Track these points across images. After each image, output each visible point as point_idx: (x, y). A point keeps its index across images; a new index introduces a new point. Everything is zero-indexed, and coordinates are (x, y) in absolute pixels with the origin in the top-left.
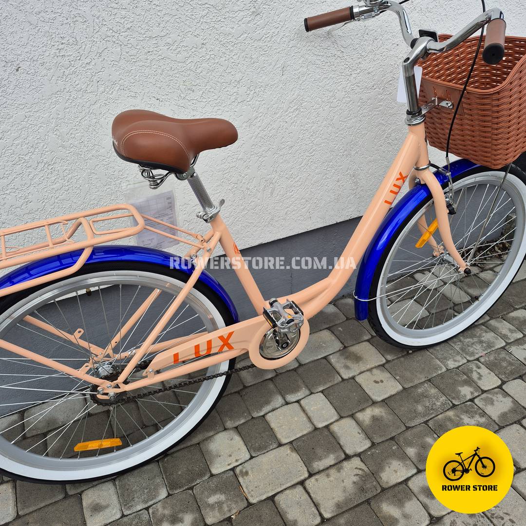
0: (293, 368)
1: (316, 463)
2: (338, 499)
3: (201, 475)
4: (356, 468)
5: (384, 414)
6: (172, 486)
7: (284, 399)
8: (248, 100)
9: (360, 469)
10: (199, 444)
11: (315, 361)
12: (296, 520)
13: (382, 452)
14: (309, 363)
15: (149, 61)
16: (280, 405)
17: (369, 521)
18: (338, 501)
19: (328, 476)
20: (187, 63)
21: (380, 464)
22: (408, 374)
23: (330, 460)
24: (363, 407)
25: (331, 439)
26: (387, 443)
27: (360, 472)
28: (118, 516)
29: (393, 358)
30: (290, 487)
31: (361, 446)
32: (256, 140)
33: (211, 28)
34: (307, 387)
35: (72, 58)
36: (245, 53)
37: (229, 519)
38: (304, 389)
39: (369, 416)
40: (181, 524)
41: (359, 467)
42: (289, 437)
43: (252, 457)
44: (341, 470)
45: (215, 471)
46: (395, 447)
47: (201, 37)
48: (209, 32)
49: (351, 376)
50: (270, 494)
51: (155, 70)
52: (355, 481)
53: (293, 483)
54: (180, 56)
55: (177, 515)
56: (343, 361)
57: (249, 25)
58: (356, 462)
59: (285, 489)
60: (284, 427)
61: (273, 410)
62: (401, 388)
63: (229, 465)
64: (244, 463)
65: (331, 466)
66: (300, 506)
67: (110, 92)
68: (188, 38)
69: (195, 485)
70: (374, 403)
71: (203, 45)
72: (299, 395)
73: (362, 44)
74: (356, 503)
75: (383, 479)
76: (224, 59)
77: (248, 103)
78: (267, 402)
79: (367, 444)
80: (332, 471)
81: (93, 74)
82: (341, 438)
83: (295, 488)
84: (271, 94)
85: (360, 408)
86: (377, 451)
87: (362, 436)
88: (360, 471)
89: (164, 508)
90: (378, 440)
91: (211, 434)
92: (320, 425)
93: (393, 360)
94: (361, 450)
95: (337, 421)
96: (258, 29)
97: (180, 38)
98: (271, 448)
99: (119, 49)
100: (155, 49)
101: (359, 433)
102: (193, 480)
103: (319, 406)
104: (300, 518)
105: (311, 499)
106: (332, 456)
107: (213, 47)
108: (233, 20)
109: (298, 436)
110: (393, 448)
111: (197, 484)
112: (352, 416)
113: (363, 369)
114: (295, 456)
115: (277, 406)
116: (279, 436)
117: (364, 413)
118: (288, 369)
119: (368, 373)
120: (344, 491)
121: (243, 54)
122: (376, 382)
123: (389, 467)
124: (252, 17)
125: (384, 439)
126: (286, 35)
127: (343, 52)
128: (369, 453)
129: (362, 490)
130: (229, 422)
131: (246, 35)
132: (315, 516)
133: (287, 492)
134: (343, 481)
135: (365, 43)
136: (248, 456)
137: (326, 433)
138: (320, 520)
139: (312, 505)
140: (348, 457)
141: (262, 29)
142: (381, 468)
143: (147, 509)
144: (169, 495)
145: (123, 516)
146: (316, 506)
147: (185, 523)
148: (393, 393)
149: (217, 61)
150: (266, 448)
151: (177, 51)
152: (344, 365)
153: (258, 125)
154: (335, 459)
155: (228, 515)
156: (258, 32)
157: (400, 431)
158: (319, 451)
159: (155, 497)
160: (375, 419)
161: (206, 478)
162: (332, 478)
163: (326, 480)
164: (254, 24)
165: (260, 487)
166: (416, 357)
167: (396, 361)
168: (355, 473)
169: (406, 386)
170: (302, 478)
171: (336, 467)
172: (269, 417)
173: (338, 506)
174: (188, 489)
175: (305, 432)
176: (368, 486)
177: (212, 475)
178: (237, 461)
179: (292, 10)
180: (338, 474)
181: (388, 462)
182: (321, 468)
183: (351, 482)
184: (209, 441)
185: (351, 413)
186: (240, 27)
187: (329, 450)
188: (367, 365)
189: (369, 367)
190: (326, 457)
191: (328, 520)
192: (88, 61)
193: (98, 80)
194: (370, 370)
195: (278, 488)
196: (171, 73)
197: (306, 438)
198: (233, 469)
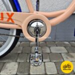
38: (48, 59)
42: (34, 73)
45: (1, 73)
63: (7, 73)
92: (48, 73)
109: (38, 74)
116: (31, 71)
136: (15, 73)
152: (66, 57)
178: (10, 73)
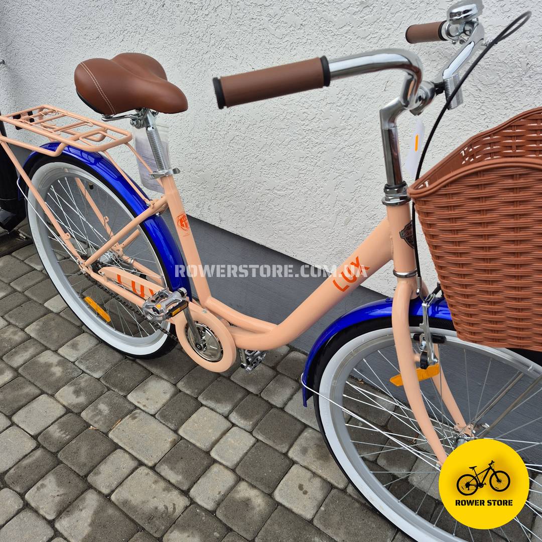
0: (275, 404)
1: (166, 467)
2: (132, 500)
3: (122, 389)
4: (174, 505)
5: (258, 509)
6: (107, 376)
7: (230, 412)
8: (339, 104)
9: (174, 508)
10: (152, 374)
11: (296, 419)
12: (100, 473)
13: (204, 523)
14: (290, 415)
15: (251, 28)
16: (221, 412)
17: (118, 536)
18: (131, 501)
19: (156, 482)
20: (284, 41)
21: (189, 526)
22: (336, 518)
23: (174, 478)
24: (257, 486)
25: (200, 470)
26: (219, 525)
27: (170, 509)
28: (72, 360)
29: (352, 494)
30: (132, 455)
31: (203, 500)
32: (339, 154)
33: (313, 10)
34: (255, 425)
35: (196, 7)
36: (344, 48)
37: (88, 425)
38: (251, 423)
39: (247, 495)
40: (75, 397)
41: (177, 507)
42: (186, 433)
43: (154, 416)
44: (166, 491)
45: (129, 397)
46: (218, 535)
47: (302, 17)
48: (310, 14)
49: (295, 459)
50: (120, 444)
51: (255, 38)
52: (158, 508)
53: (138, 456)
54: (279, 31)
55: (82, 391)
56: (312, 444)
57: (355, 17)
58: (181, 502)
59: (129, 454)
60: (196, 425)
61: (212, 409)
62: (309, 516)
63: (138, 402)
64: (146, 413)
65: (169, 481)
66: (116, 471)
67: (218, 47)
68: (289, 15)
69: (112, 390)
70: (270, 495)
71: (302, 26)
72: (241, 422)
73: (516, 88)
74: (133, 517)
75: (171, 534)
76: (320, 49)
77: (338, 107)
78: (218, 401)
79: (209, 506)
80: (162, 484)
81: (209, 26)
82: (205, 478)
83: (133, 460)
84: (366, 108)
85: (254, 483)
86: (203, 518)
87: (218, 497)
88: (172, 509)
89: (86, 381)
90: (219, 514)
91: (165, 377)
92: (213, 454)
93: (350, 495)
94: (200, 503)
95: (227, 467)
96: (364, 24)
97: (281, 12)
98: (168, 425)
99: (230, 9)
100: (258, 17)
101: (220, 493)
102: (115, 386)
103: (235, 444)
104: (103, 476)
105: (127, 477)
106: (180, 477)
107: (311, 31)
108: (337, 6)
109: (192, 441)
110: (215, 533)
111: (114, 391)
112: (239, 479)
113: (313, 468)
114: (168, 446)
115: (218, 410)
117: (248, 489)
118: (269, 401)
119: (309, 474)
120: (143, 502)
121: (342, 49)
122: (301, 487)
123: (188, 536)
124: (360, 8)
125: (224, 520)
126: (399, 42)
127: (480, 90)
128: (198, 511)
129: (150, 518)
130: (183, 383)
131: (350, 28)
132: (108, 487)
133: (127, 456)
134: (155, 497)
135: (523, 89)
136: (152, 412)
137: (205, 463)
138: (108, 493)
139: (120, 481)
140: (185, 493)
141: (369, 26)
142: (183, 528)
143: (83, 372)
144: (99, 379)
145: (73, 363)
146: (120, 484)
147: (77, 399)
148: (295, 510)
149: (312, 48)
150: (167, 420)
151: (277, 25)
152: (306, 448)
153: (345, 137)
154: (178, 481)
155: (92, 424)
156: (363, 28)
157: (242, 533)
158: (181, 465)
159: (94, 371)
160: (247, 503)
161: (122, 394)
162: (154, 486)
163: (150, 483)
164: (361, 18)
165: (124, 434)
166: (373, 520)
167: (349, 499)
168: (168, 505)
169: (315, 522)
170: (146, 462)
171: (168, 485)
172: (202, 410)
173: (126, 502)
174: (107, 387)
175: (198, 445)
176: (157, 522)
177: (125, 397)
178: (144, 406)
179: (412, 11)
180: (161, 490)
181: (194, 533)
182: (163, 474)
183: (155, 505)
184: (157, 379)
185: (243, 476)
186: (344, 16)
187: (185, 473)
188: (322, 469)
189: (319, 472)
190: (177, 473)
191: (110, 500)
192: (207, 12)
193: (212, 32)
194: (315, 474)
195: (128, 447)
196: (268, 46)
197: (192, 447)
198: (136, 407)
